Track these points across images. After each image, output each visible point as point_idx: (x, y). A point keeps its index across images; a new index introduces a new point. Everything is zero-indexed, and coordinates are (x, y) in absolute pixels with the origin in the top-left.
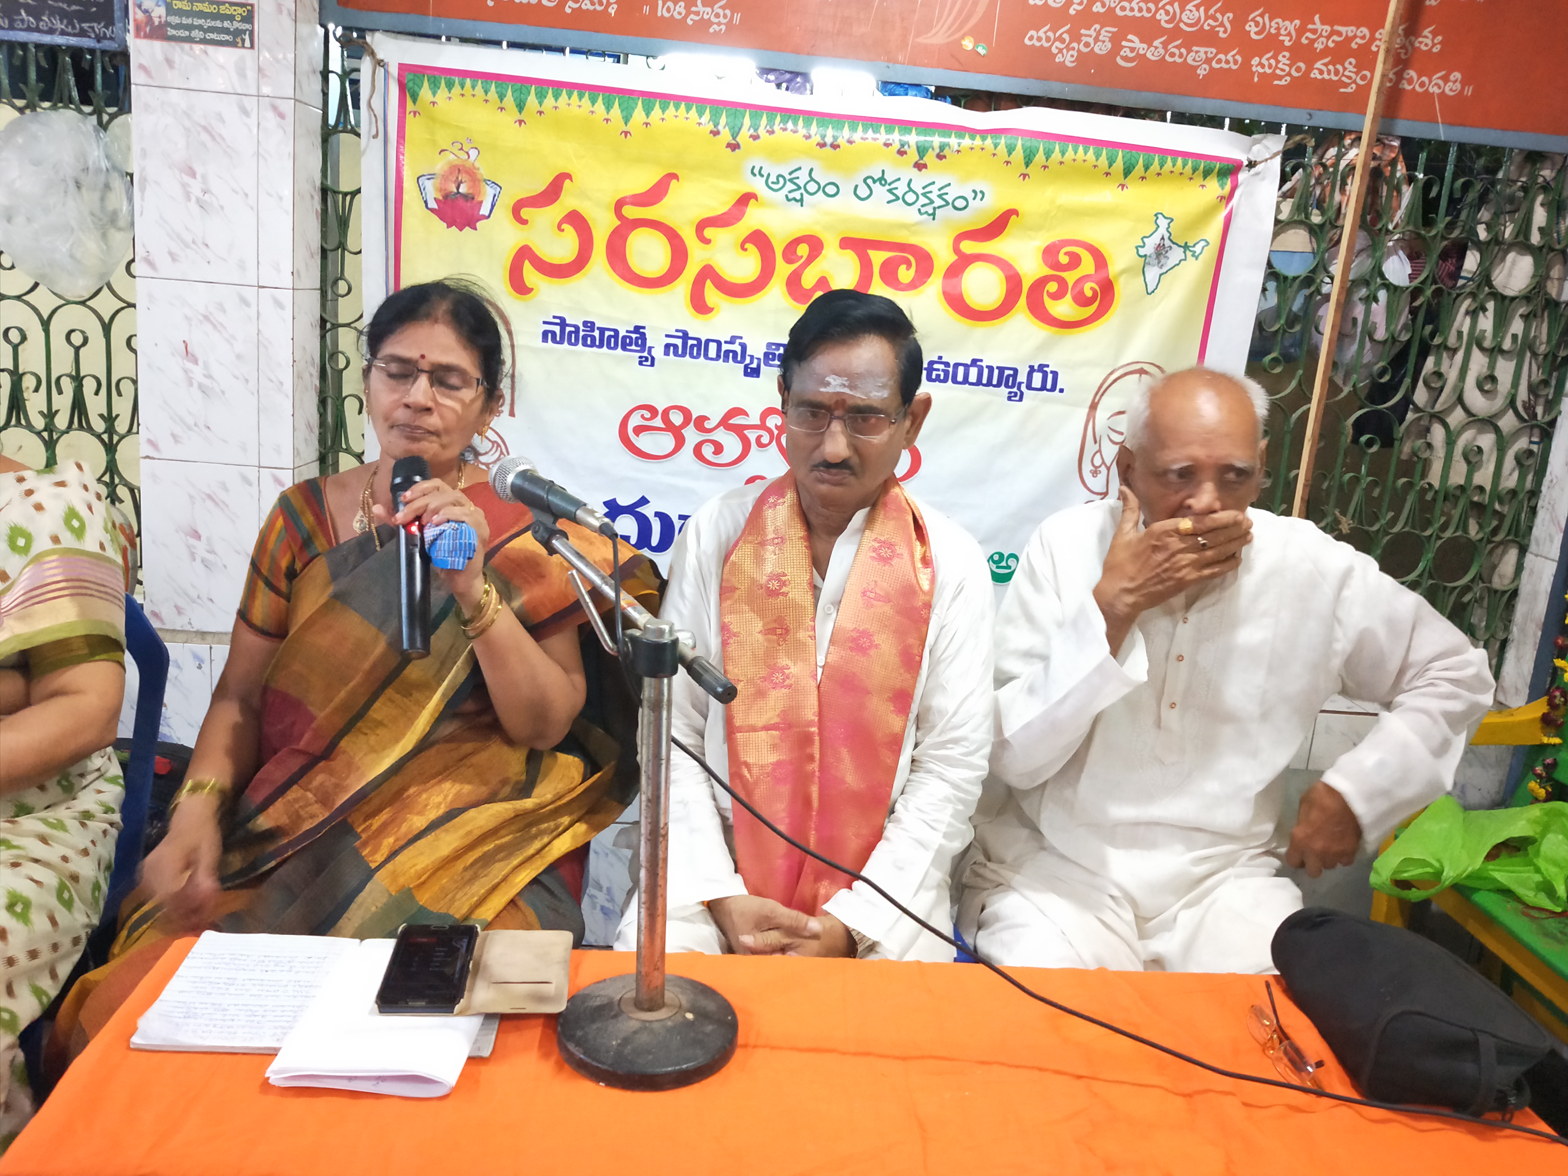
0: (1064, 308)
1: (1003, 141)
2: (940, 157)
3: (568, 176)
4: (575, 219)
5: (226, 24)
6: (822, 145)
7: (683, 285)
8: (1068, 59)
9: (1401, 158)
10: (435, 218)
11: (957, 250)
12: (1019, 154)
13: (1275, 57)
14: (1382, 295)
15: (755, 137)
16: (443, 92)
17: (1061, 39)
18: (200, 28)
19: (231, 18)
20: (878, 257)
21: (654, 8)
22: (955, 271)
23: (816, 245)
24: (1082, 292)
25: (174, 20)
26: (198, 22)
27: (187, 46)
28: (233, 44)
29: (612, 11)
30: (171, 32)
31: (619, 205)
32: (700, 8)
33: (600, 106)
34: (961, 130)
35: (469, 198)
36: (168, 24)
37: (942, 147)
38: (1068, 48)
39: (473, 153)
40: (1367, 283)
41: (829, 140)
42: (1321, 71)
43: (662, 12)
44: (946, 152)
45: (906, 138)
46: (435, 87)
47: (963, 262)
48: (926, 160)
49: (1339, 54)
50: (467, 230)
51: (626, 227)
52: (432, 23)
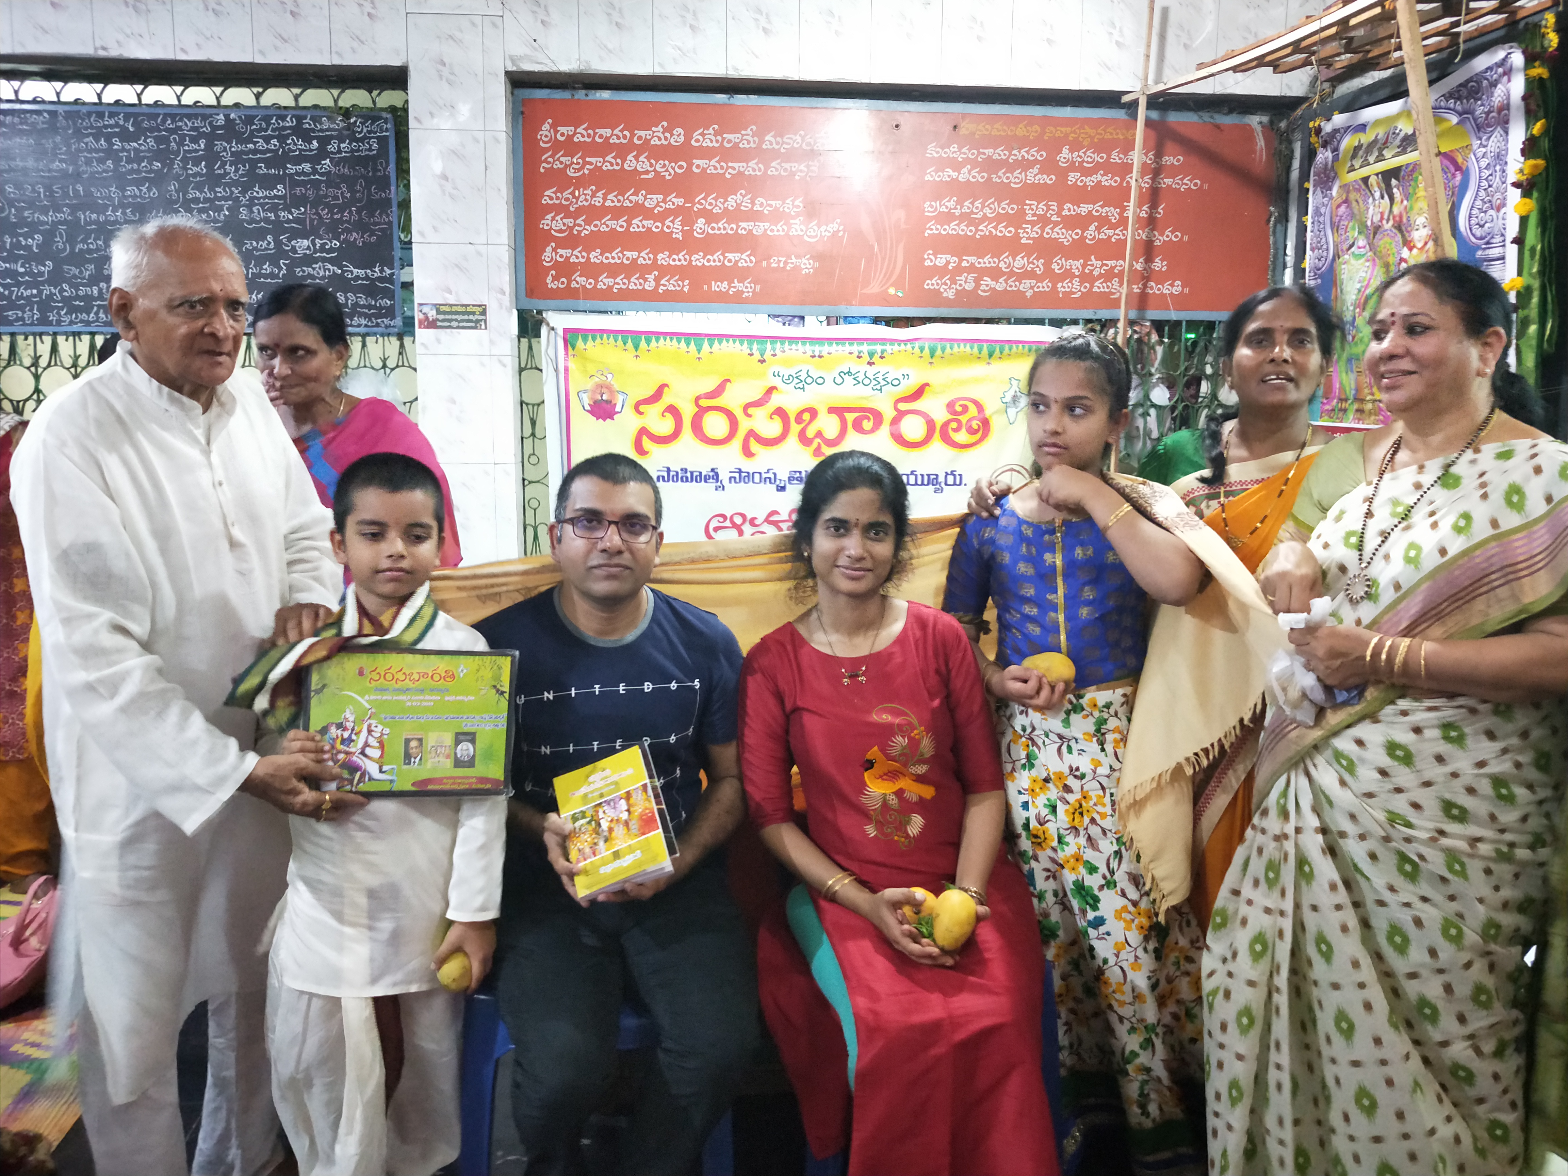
0: (962, 437)
1: (917, 344)
2: (882, 357)
3: (666, 385)
4: (672, 410)
5: (471, 317)
6: (813, 357)
7: (737, 442)
8: (950, 294)
9: (1154, 331)
10: (589, 415)
11: (896, 409)
12: (927, 351)
13: (1071, 282)
14: (1153, 411)
15: (774, 355)
16: (590, 343)
17: (946, 284)
18: (456, 320)
19: (474, 313)
20: (850, 417)
21: (710, 287)
22: (895, 421)
23: (813, 413)
24: (971, 427)
25: (441, 317)
26: (454, 317)
27: (448, 331)
28: (475, 328)
29: (686, 289)
30: (439, 324)
31: (697, 399)
32: (736, 284)
33: (683, 344)
34: (892, 341)
35: (609, 402)
36: (438, 320)
37: (882, 352)
38: (950, 288)
39: (609, 376)
40: (1142, 405)
41: (817, 354)
42: (1099, 287)
43: (714, 287)
44: (885, 354)
45: (861, 348)
46: (585, 340)
47: (901, 415)
48: (874, 360)
49: (1109, 276)
50: (608, 420)
51: (702, 411)
52: (582, 304)
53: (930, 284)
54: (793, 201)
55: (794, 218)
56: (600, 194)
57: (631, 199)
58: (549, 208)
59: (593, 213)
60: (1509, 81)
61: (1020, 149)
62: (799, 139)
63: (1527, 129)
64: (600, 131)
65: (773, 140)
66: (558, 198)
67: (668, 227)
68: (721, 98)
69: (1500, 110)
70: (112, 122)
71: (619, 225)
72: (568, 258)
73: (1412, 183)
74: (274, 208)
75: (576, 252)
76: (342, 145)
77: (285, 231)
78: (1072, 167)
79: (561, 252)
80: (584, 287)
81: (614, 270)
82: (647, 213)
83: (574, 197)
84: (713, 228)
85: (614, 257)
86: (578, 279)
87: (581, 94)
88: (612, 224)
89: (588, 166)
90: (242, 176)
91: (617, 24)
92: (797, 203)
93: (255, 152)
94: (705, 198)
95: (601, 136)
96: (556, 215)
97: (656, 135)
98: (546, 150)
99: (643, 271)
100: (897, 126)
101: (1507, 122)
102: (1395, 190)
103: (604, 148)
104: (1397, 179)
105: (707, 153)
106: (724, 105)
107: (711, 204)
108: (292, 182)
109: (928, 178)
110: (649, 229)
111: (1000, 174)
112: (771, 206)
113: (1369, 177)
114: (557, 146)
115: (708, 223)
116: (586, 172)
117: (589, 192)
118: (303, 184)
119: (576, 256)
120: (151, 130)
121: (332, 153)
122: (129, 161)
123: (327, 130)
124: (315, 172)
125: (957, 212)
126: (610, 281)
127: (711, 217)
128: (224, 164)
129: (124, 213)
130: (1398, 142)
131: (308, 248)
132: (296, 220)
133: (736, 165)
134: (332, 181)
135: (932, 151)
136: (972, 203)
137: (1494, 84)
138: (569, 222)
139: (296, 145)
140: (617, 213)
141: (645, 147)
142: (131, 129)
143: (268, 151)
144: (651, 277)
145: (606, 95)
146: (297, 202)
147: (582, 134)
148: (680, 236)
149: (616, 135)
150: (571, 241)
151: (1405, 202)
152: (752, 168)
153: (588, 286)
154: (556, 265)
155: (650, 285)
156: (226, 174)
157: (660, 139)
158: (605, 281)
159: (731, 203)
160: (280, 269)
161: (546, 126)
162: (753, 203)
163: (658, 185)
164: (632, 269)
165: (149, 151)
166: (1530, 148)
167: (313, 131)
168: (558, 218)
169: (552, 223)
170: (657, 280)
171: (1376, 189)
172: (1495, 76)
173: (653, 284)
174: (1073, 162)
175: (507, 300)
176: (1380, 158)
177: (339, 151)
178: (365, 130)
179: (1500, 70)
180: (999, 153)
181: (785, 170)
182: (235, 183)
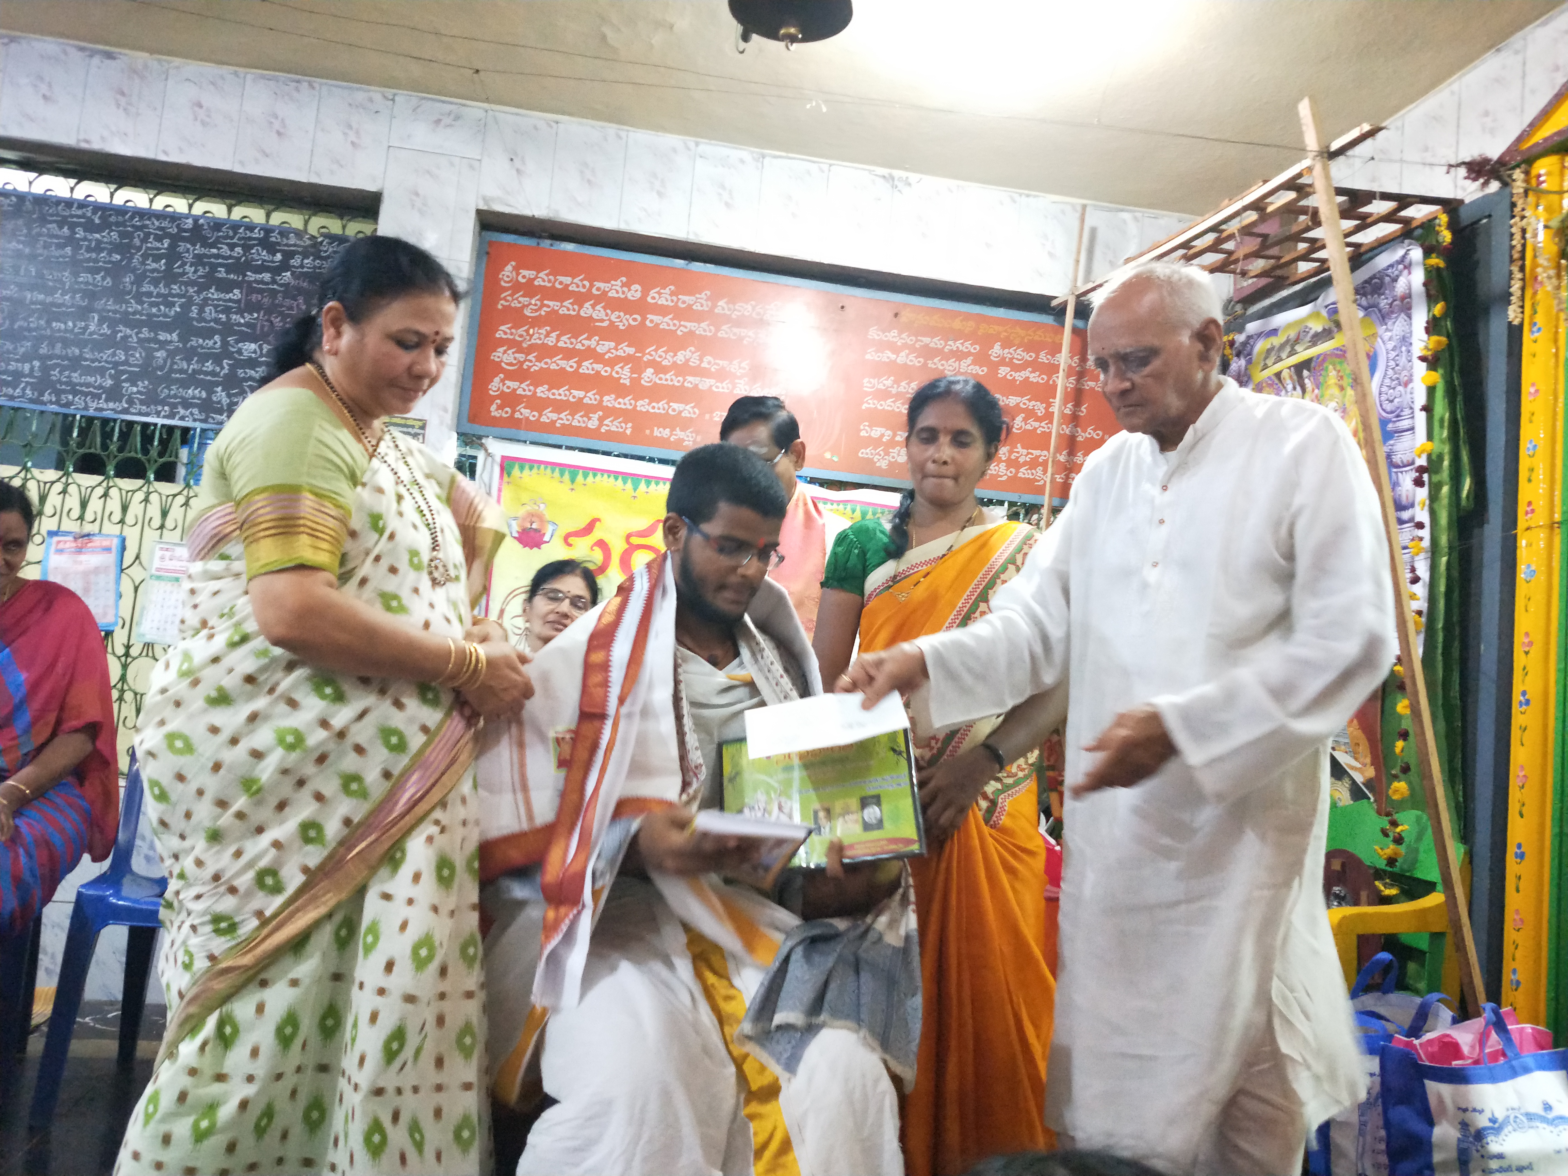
1: (851, 507)
3: (598, 520)
4: (601, 544)
5: (410, 430)
8: (885, 465)
10: (516, 543)
16: (526, 471)
17: (881, 455)
19: (413, 427)
21: (652, 431)
29: (628, 432)
31: (629, 536)
32: (678, 431)
33: (620, 479)
35: (537, 531)
38: (885, 459)
39: (542, 506)
42: (1024, 473)
43: (656, 433)
46: (522, 469)
49: (1033, 464)
50: (535, 549)
51: (632, 548)
52: (522, 434)
53: (865, 453)
54: (740, 363)
55: (740, 378)
56: (554, 335)
57: (583, 343)
58: (502, 342)
59: (545, 352)
60: (1410, 273)
61: (955, 340)
62: (749, 307)
63: (1429, 311)
64: (561, 278)
65: (725, 306)
66: (512, 334)
67: (617, 373)
68: (679, 263)
69: (1403, 298)
70: (79, 212)
71: (569, 365)
72: (515, 390)
73: (1323, 373)
74: (227, 311)
75: (523, 386)
76: (306, 261)
77: (235, 333)
78: (1003, 362)
79: (508, 383)
80: (527, 418)
81: (559, 406)
82: (598, 358)
83: (528, 334)
84: (660, 379)
85: (561, 394)
86: (523, 410)
87: (546, 243)
88: (563, 364)
89: (545, 309)
90: (200, 277)
91: (589, 181)
92: (743, 365)
93: (217, 256)
94: (656, 350)
95: (561, 283)
96: (509, 349)
97: (615, 288)
98: (505, 289)
99: (589, 410)
100: (843, 307)
101: (1410, 308)
102: (1307, 381)
103: (562, 294)
104: (1309, 370)
105: (662, 310)
106: (682, 269)
107: (660, 357)
108: (250, 289)
109: (868, 357)
110: (598, 373)
111: (936, 360)
112: (718, 365)
113: (1280, 372)
114: (516, 287)
115: (656, 373)
116: (543, 313)
117: (543, 331)
118: (260, 291)
119: (524, 389)
120: (118, 224)
121: (294, 266)
122: (89, 250)
123: (294, 245)
124: (274, 282)
125: (894, 391)
126: (554, 416)
127: (660, 369)
128: (184, 264)
129: (73, 298)
130: (1308, 338)
131: (255, 352)
132: (247, 325)
133: (688, 324)
134: (289, 291)
135: (874, 333)
136: (908, 384)
137: (1395, 280)
138: (521, 357)
139: (260, 255)
140: (569, 354)
141: (602, 298)
142: (97, 221)
143: (230, 257)
144: (595, 417)
145: (570, 247)
146: (250, 307)
147: (543, 279)
148: (627, 382)
149: (577, 284)
150: (520, 374)
151: (1316, 391)
152: (703, 329)
153: (532, 418)
154: (502, 395)
155: (593, 424)
156: (184, 273)
157: (617, 292)
158: (550, 415)
159: (681, 357)
160: (222, 368)
161: (509, 268)
162: (701, 360)
163: (611, 333)
164: (576, 407)
165: (111, 243)
166: (1433, 327)
167: (278, 244)
168: (510, 352)
169: (504, 356)
170: (601, 420)
171: (1288, 381)
172: (1396, 273)
173: (596, 423)
174: (1004, 358)
175: (449, 418)
176: (1292, 353)
177: (302, 266)
178: (331, 250)
179: (1401, 267)
180: (936, 342)
181: (735, 334)
182: (192, 283)
